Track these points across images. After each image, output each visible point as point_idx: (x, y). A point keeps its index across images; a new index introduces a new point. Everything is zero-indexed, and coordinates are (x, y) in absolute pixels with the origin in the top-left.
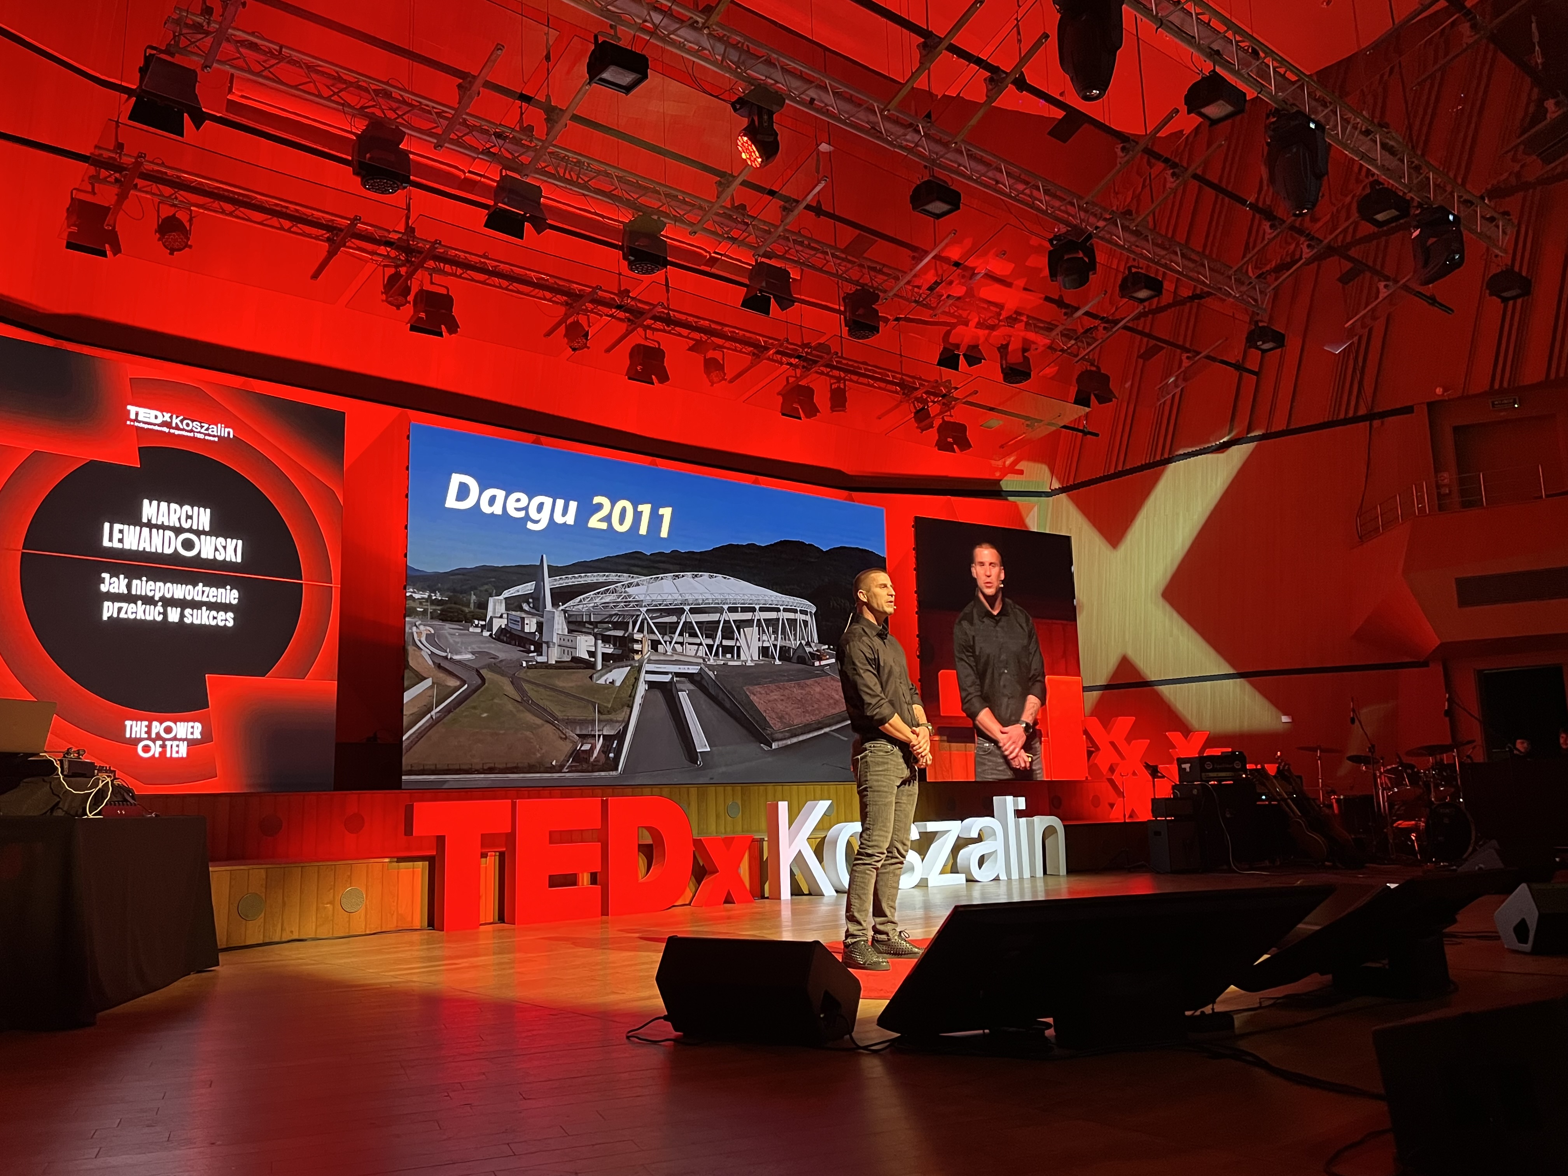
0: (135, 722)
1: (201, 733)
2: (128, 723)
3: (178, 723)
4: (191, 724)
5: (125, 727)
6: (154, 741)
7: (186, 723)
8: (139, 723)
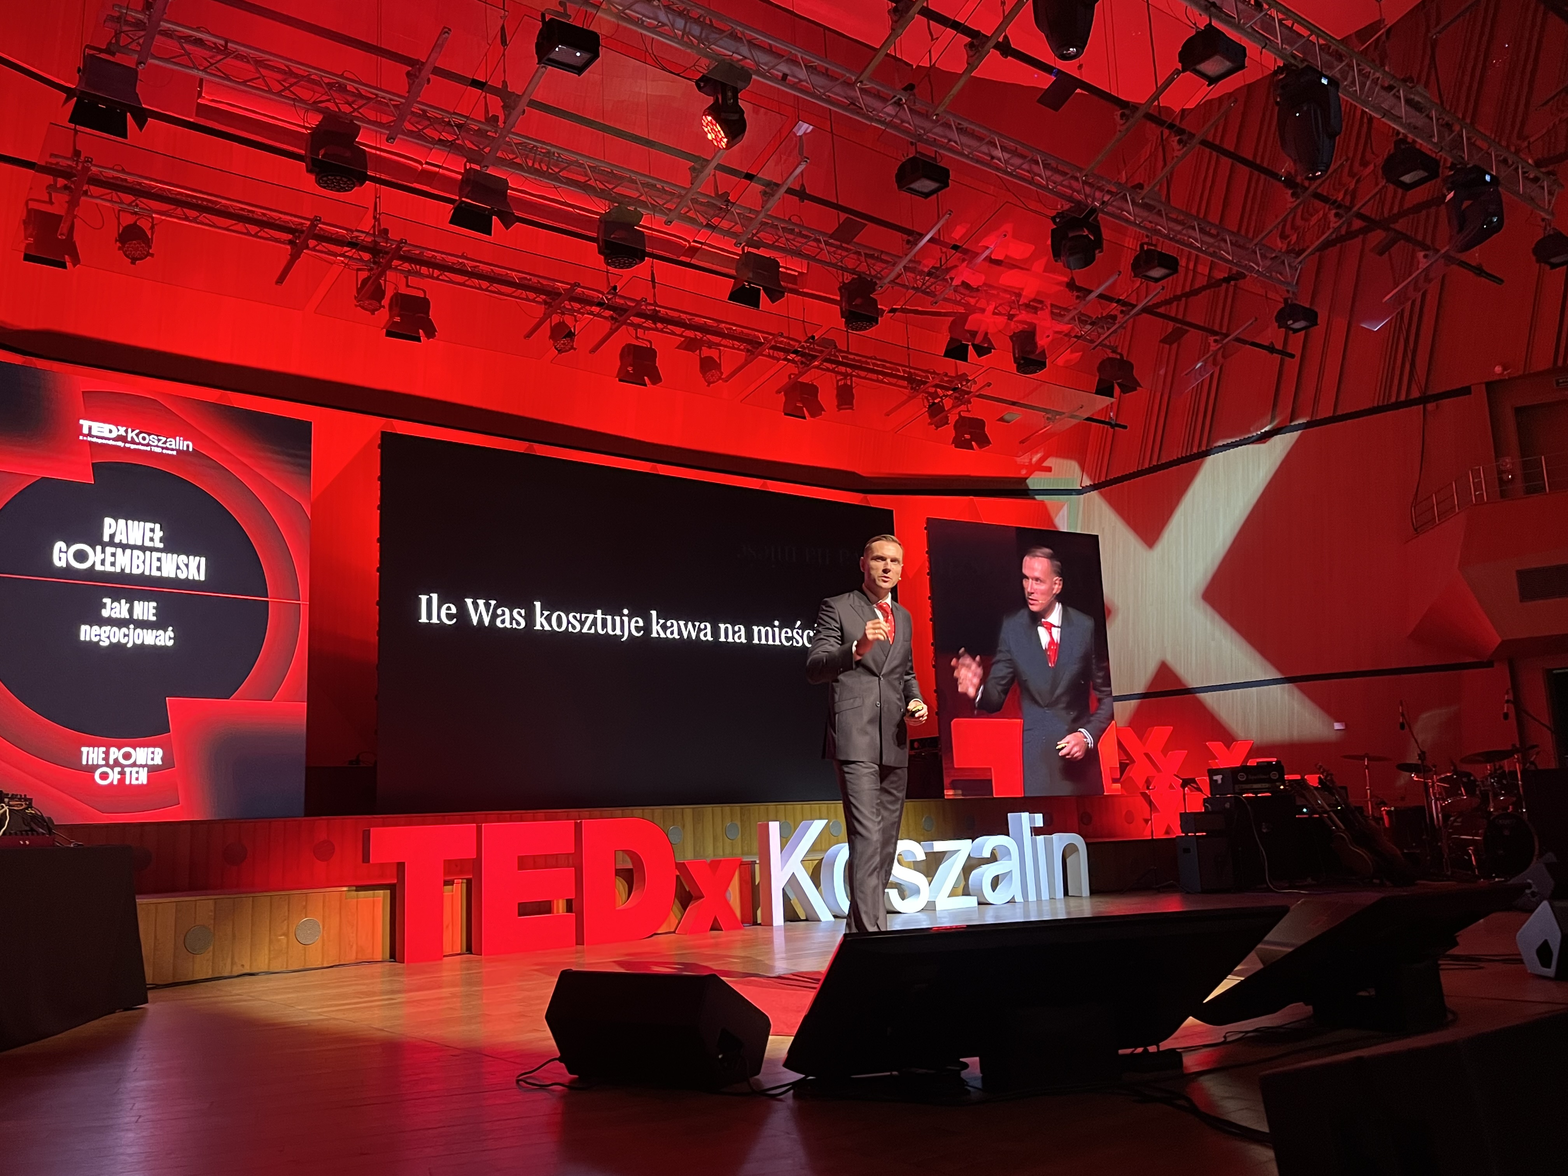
0: (91, 749)
1: (162, 759)
2: (84, 750)
3: (138, 749)
4: (151, 749)
5: (81, 753)
6: (112, 768)
7: (146, 749)
8: (96, 749)
